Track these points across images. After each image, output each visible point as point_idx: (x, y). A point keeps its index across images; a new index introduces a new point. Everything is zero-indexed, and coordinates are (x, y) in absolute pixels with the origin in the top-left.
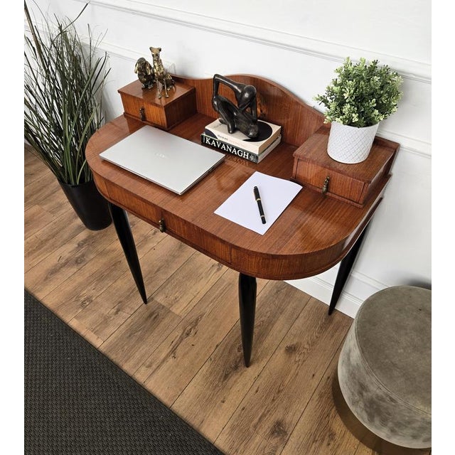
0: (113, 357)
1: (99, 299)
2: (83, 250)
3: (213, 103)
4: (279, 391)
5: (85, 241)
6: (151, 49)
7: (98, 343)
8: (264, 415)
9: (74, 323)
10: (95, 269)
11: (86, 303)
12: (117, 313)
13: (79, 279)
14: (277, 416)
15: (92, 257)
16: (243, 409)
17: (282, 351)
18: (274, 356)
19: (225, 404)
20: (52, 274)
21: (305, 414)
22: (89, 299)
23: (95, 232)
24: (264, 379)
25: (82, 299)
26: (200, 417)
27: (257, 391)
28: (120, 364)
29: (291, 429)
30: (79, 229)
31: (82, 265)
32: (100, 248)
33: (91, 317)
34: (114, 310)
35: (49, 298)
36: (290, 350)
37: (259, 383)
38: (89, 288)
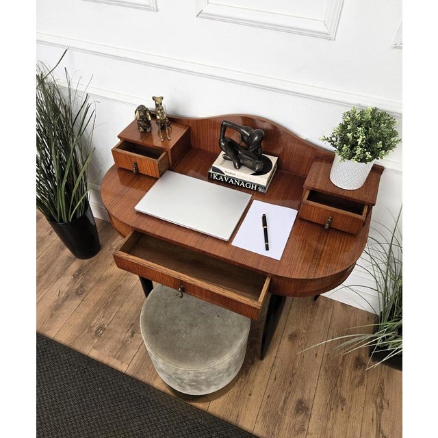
0: (141, 377)
1: (111, 326)
2: (80, 280)
3: (220, 144)
4: (293, 375)
5: (80, 271)
6: (154, 98)
7: (123, 367)
8: (286, 398)
9: (94, 354)
10: (98, 298)
11: (100, 332)
12: (132, 336)
13: (86, 310)
14: (297, 396)
15: (91, 285)
16: (269, 396)
17: (286, 339)
18: (281, 346)
19: (252, 397)
20: (56, 310)
21: (318, 389)
22: (101, 328)
23: (86, 261)
24: (278, 368)
25: (95, 329)
26: (235, 413)
27: (275, 379)
28: (151, 383)
29: (311, 405)
30: (70, 260)
31: (84, 295)
32: (96, 275)
33: (109, 345)
34: (129, 334)
35: (61, 334)
36: (293, 337)
37: (275, 371)
38: (98, 317)
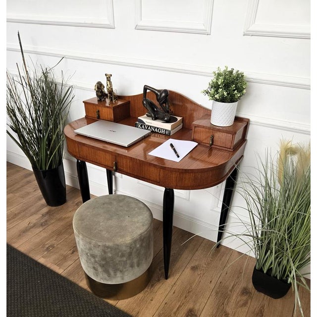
0: (71, 279)
1: (59, 246)
2: (46, 218)
4: (189, 292)
5: (47, 213)
6: (106, 75)
7: (60, 271)
8: (180, 306)
9: (42, 261)
10: (55, 229)
11: (49, 249)
12: (73, 253)
13: (44, 235)
14: (190, 306)
15: (52, 221)
16: (166, 303)
17: (189, 269)
18: (184, 273)
19: (152, 302)
20: (24, 232)
21: (208, 304)
22: (53, 246)
23: (54, 208)
24: (178, 286)
25: (47, 246)
26: (137, 310)
27: (174, 293)
28: (77, 283)
29: (199, 313)
30: (43, 206)
31: (45, 227)
32: (58, 216)
33: (54, 257)
34: (71, 252)
35: (22, 246)
36: (194, 269)
37: (175, 288)
38: (52, 240)
